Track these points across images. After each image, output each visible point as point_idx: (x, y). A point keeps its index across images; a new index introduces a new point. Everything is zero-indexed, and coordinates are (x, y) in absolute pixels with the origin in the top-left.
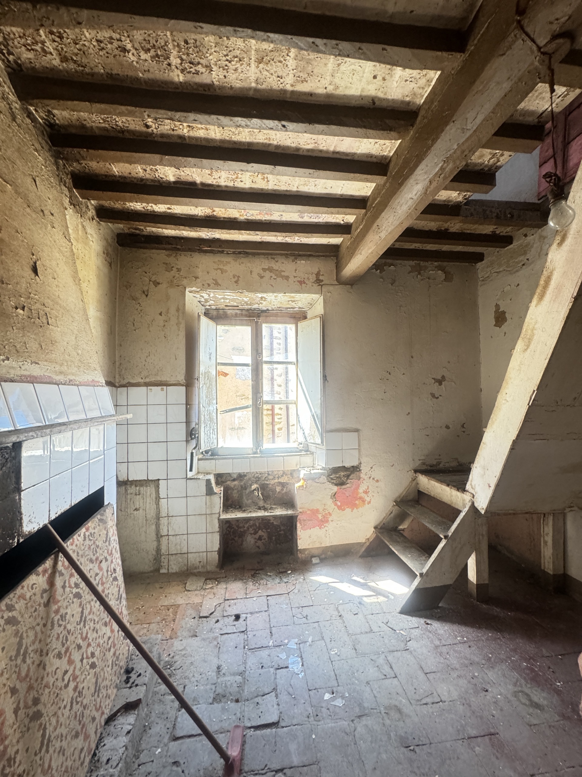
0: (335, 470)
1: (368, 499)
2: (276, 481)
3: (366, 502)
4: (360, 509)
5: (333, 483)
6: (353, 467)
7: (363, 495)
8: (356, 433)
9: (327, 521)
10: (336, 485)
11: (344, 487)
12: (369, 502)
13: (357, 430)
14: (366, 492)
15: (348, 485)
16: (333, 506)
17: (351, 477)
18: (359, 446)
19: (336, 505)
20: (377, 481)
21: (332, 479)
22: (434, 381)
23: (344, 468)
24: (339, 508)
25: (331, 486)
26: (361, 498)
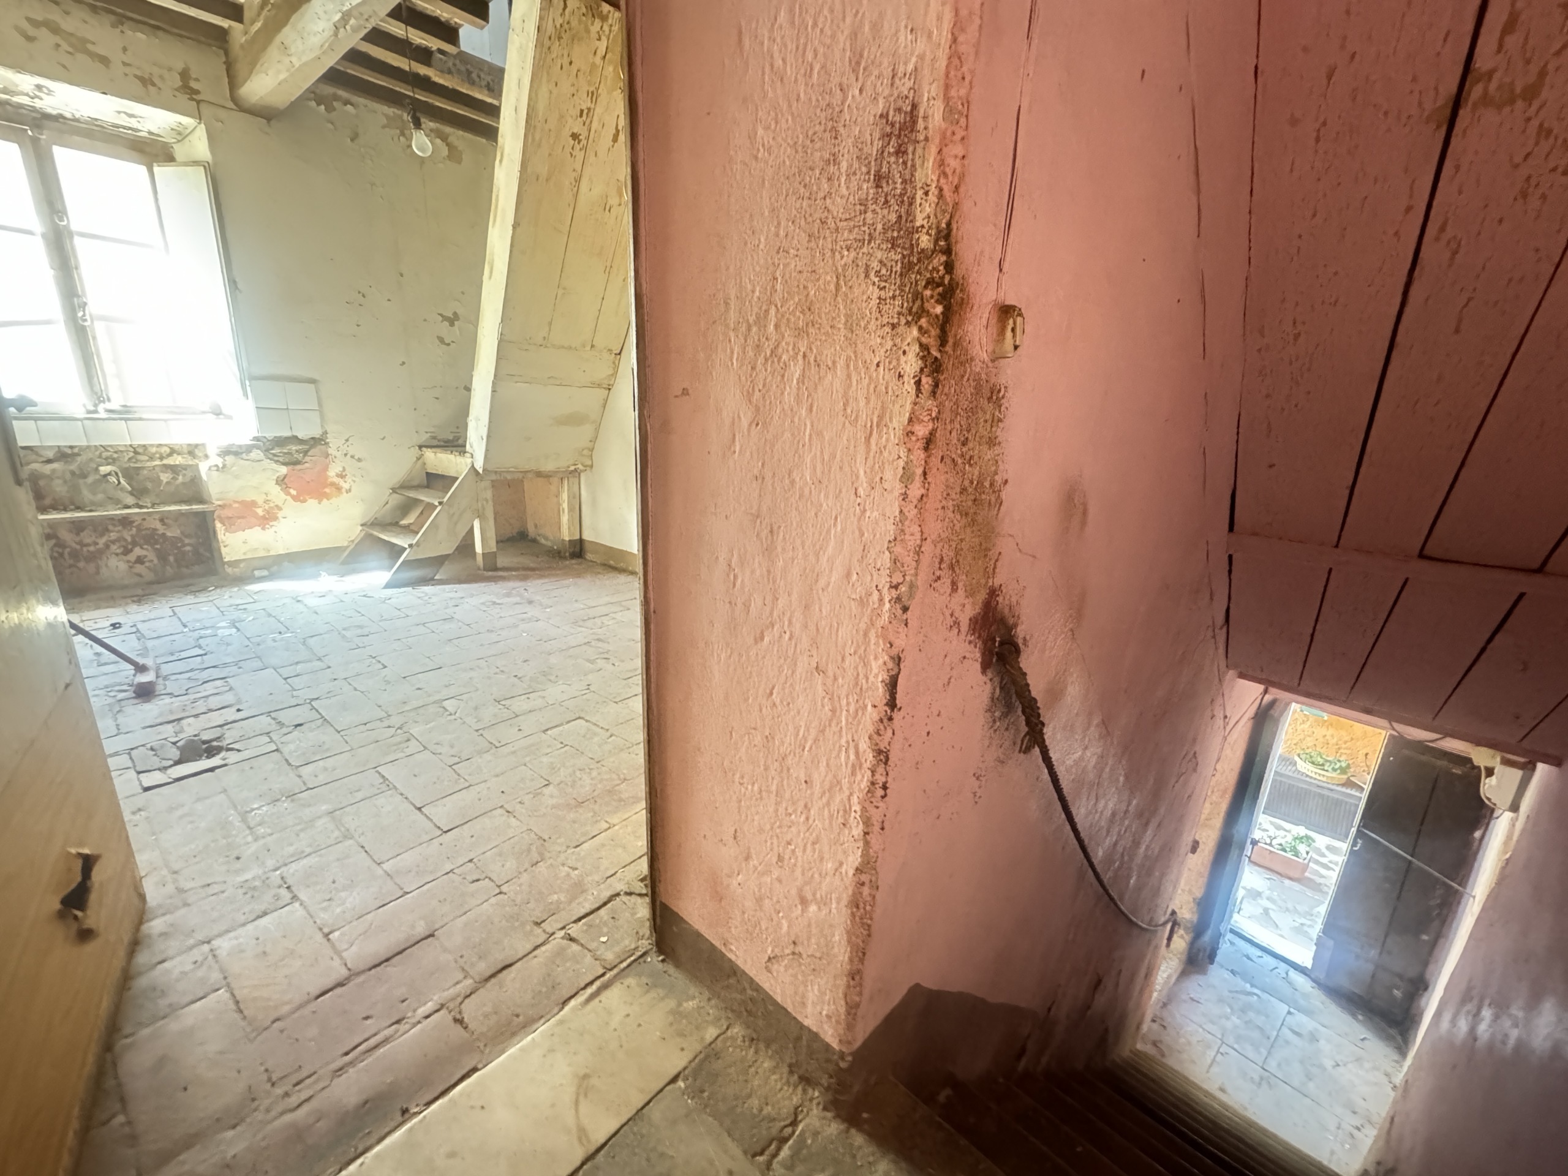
0: (280, 442)
1: (346, 486)
2: (157, 463)
3: (344, 490)
4: (334, 500)
5: (277, 462)
6: (312, 438)
7: (337, 480)
8: (312, 386)
9: (276, 518)
10: (284, 464)
11: (298, 467)
12: (349, 491)
13: (312, 381)
14: (342, 476)
15: (306, 465)
16: (283, 495)
17: (310, 453)
18: (320, 404)
19: (288, 494)
20: (359, 460)
21: (275, 455)
22: (441, 318)
23: (295, 439)
24: (295, 498)
25: (274, 466)
26: (333, 484)
